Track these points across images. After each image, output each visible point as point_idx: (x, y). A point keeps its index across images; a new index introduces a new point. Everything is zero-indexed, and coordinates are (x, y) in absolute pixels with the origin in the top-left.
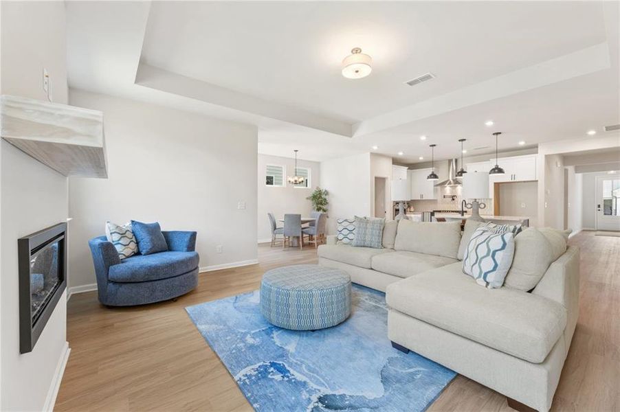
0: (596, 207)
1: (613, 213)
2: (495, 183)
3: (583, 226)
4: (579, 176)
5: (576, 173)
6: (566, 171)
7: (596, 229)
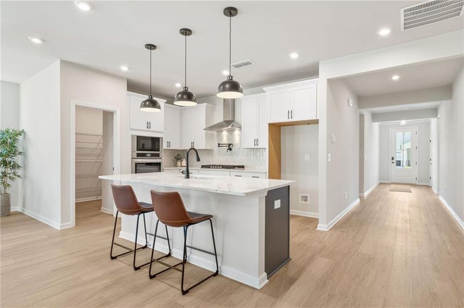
0: (391, 158)
1: (401, 165)
2: (271, 125)
3: (380, 179)
4: (376, 125)
5: (373, 122)
6: (362, 117)
7: (390, 182)
